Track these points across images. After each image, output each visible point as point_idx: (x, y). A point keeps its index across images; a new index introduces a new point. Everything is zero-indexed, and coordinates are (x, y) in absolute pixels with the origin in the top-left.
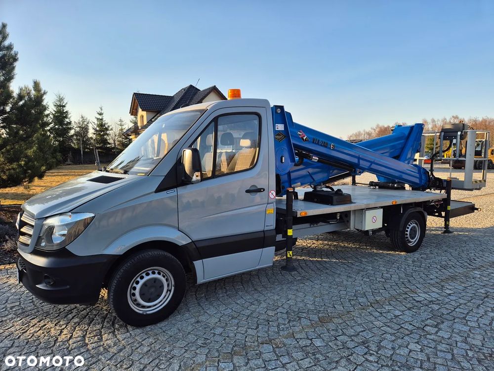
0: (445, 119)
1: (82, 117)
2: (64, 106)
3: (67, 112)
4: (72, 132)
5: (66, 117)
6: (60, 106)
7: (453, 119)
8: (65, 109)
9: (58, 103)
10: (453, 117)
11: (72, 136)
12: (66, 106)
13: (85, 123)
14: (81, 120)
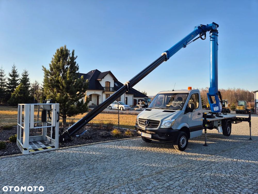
0: (203, 88)
1: (36, 81)
2: (27, 76)
3: (28, 79)
4: (30, 89)
5: (28, 81)
6: (25, 75)
7: (206, 89)
8: (28, 77)
9: (24, 74)
10: (206, 88)
11: (30, 91)
12: (29, 75)
13: (37, 84)
14: (35, 83)
